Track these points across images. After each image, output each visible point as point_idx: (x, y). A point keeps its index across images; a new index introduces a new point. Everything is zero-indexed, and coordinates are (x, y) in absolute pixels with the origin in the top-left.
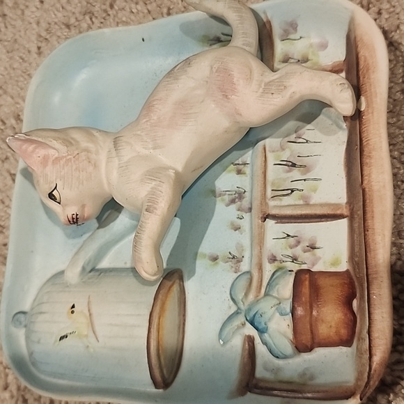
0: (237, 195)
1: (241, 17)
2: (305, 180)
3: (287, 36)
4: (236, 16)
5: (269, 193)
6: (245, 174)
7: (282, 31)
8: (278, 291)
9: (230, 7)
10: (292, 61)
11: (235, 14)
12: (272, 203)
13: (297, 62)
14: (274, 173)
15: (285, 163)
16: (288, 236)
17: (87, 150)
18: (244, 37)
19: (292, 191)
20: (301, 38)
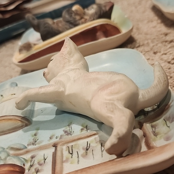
0: (69, 132)
1: (157, 85)
2: (78, 157)
3: (167, 120)
4: (156, 83)
5: (70, 145)
6: (81, 132)
7: (169, 116)
8: (10, 159)
9: (159, 78)
10: (154, 129)
11: (157, 82)
12: (65, 147)
13: (153, 132)
14: (83, 143)
15: (89, 145)
16: (45, 160)
17: (69, 61)
18: (146, 92)
19: (71, 154)
20: (169, 127)
